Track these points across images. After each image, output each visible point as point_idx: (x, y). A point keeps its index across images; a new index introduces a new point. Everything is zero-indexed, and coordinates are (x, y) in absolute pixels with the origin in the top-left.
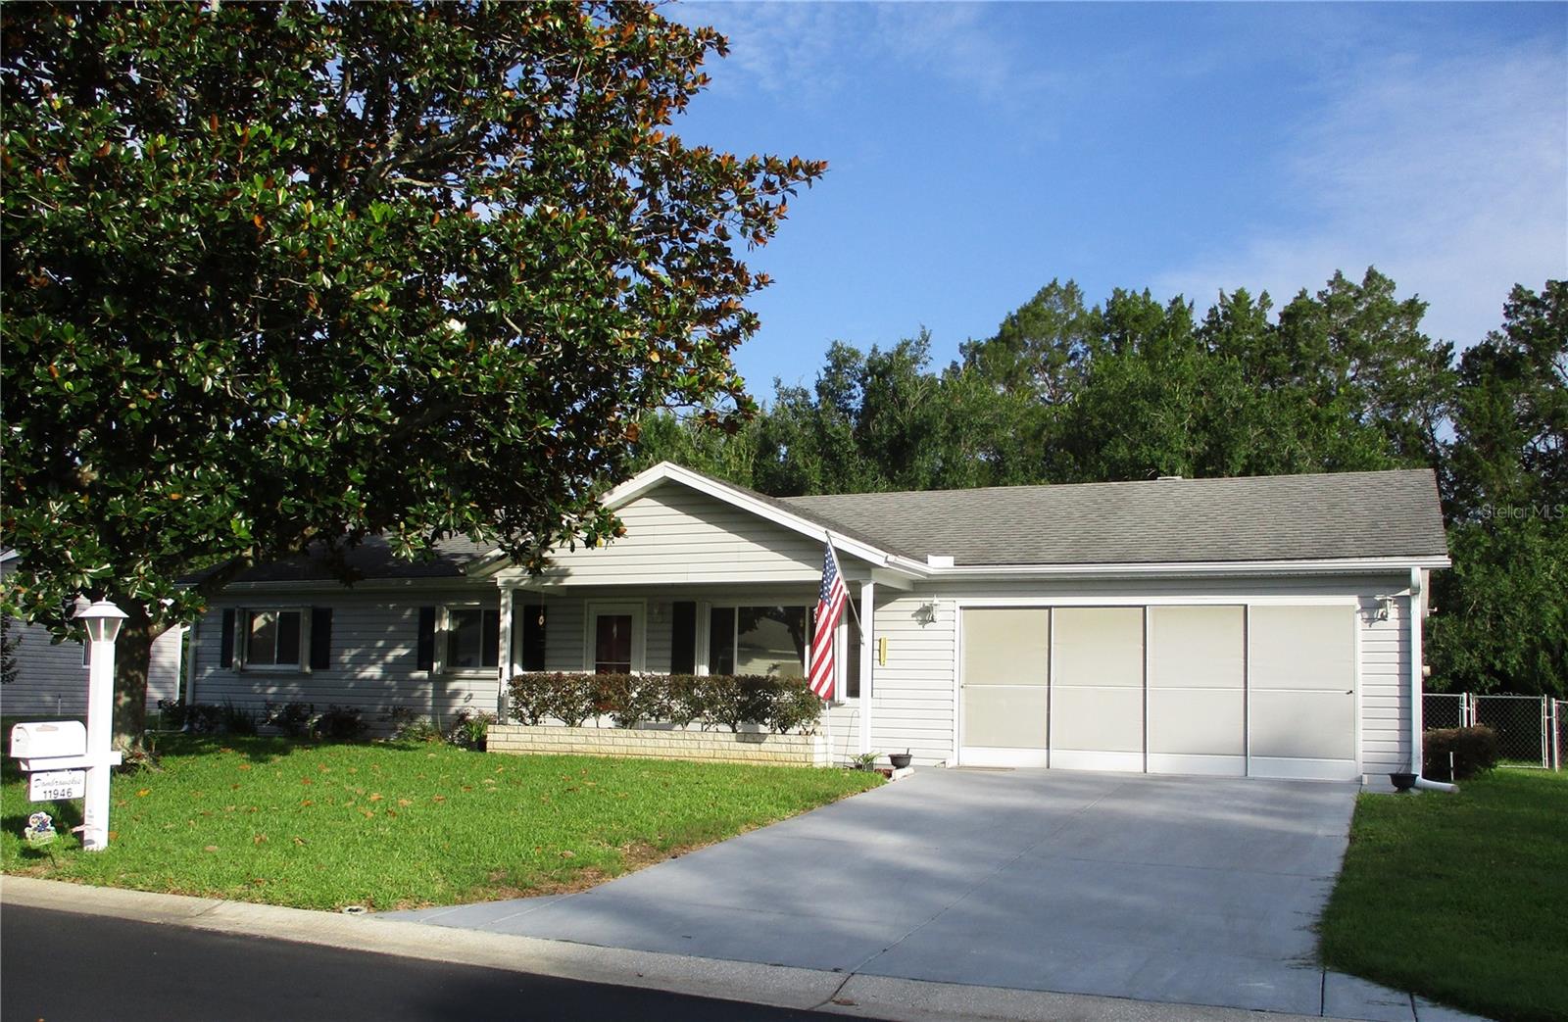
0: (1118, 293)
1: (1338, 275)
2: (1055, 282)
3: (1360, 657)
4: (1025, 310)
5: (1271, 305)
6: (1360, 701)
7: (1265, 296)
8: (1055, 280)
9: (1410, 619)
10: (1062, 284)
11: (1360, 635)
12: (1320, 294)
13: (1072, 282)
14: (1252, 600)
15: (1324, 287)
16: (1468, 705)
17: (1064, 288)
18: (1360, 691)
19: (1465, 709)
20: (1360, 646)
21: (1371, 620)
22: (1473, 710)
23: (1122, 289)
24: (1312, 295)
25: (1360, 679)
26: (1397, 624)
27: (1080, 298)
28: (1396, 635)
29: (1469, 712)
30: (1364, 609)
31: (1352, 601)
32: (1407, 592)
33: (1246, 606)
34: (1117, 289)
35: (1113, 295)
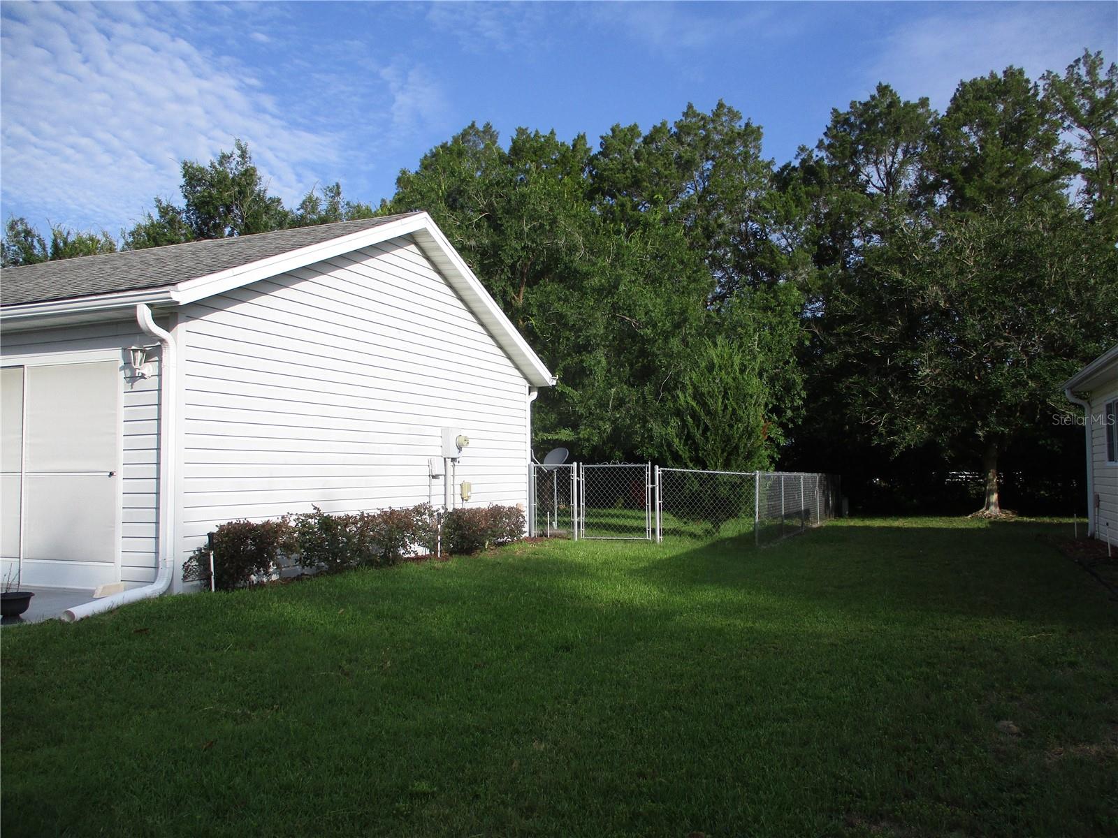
0: (521, 131)
1: (690, 107)
2: (473, 125)
3: (121, 428)
6: (121, 485)
8: (474, 123)
9: (162, 375)
10: (480, 126)
11: (121, 399)
12: (677, 124)
13: (488, 124)
14: (29, 360)
16: (578, 476)
17: (481, 129)
18: (121, 472)
19: (575, 479)
20: (121, 413)
21: (131, 379)
22: (582, 479)
24: (670, 125)
25: (121, 457)
26: (156, 382)
27: (497, 137)
28: (155, 398)
29: (578, 482)
30: (126, 365)
31: (117, 354)
33: (23, 367)
34: (519, 128)
35: (516, 133)
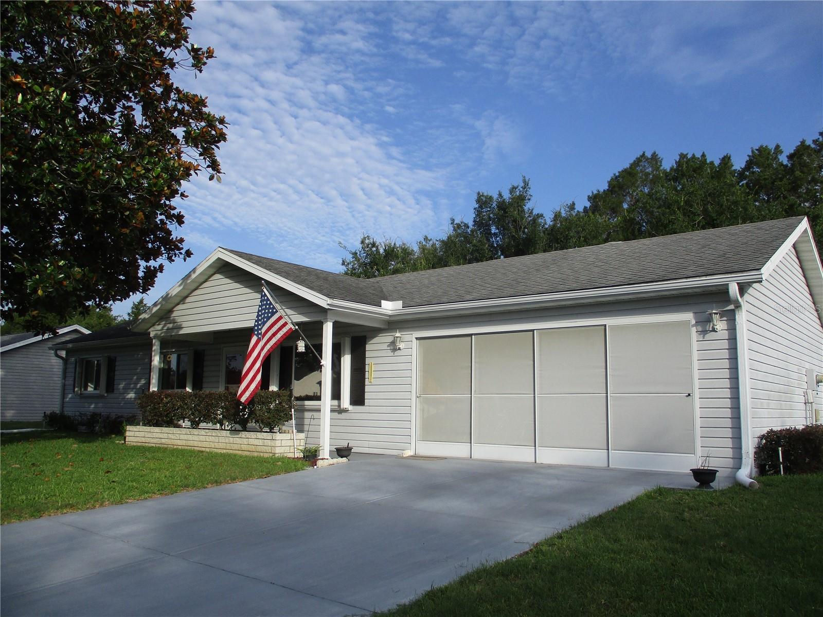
0: (683, 156)
2: (644, 154)
3: (696, 365)
4: (625, 171)
5: (781, 152)
6: (697, 403)
7: (778, 147)
8: (644, 152)
9: (735, 329)
10: (649, 155)
11: (695, 345)
12: (815, 142)
13: (655, 153)
14: (610, 321)
15: (817, 136)
17: (649, 156)
18: (697, 394)
20: (695, 355)
21: (704, 332)
23: (685, 153)
24: (809, 142)
25: (697, 384)
26: (725, 334)
27: (661, 162)
28: (725, 344)
30: (698, 323)
31: (688, 317)
32: (732, 307)
33: (605, 326)
35: (679, 157)
